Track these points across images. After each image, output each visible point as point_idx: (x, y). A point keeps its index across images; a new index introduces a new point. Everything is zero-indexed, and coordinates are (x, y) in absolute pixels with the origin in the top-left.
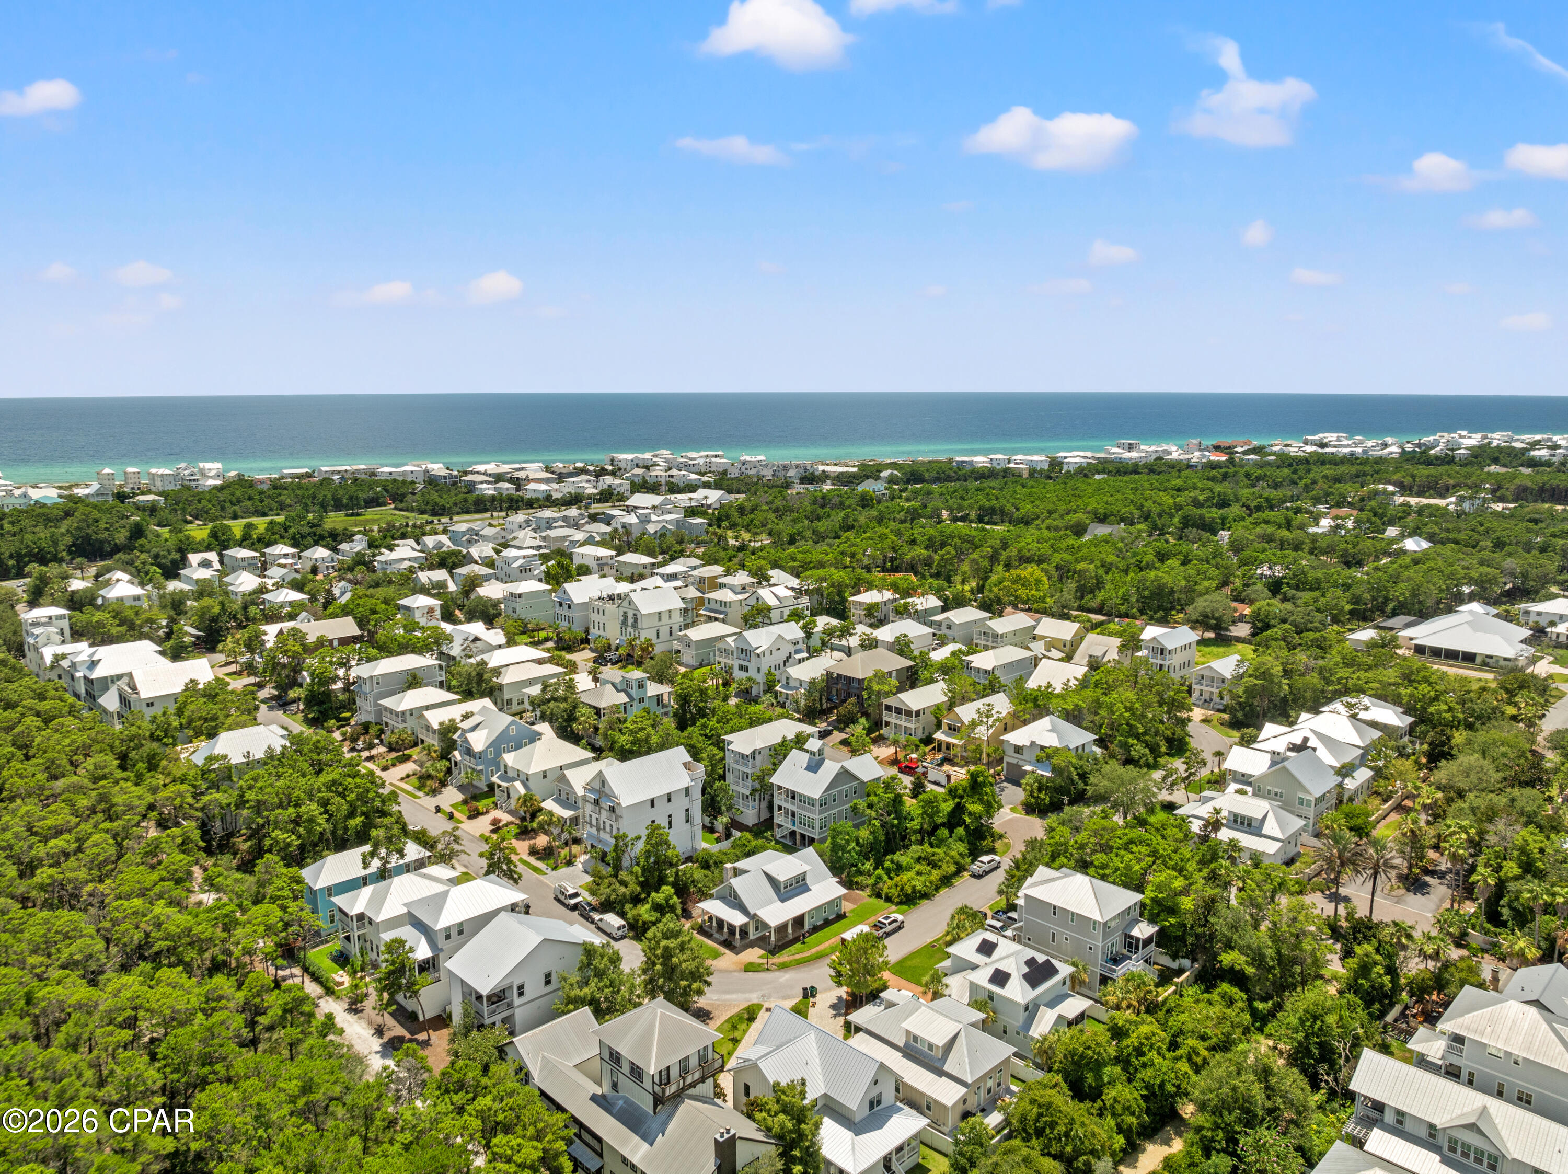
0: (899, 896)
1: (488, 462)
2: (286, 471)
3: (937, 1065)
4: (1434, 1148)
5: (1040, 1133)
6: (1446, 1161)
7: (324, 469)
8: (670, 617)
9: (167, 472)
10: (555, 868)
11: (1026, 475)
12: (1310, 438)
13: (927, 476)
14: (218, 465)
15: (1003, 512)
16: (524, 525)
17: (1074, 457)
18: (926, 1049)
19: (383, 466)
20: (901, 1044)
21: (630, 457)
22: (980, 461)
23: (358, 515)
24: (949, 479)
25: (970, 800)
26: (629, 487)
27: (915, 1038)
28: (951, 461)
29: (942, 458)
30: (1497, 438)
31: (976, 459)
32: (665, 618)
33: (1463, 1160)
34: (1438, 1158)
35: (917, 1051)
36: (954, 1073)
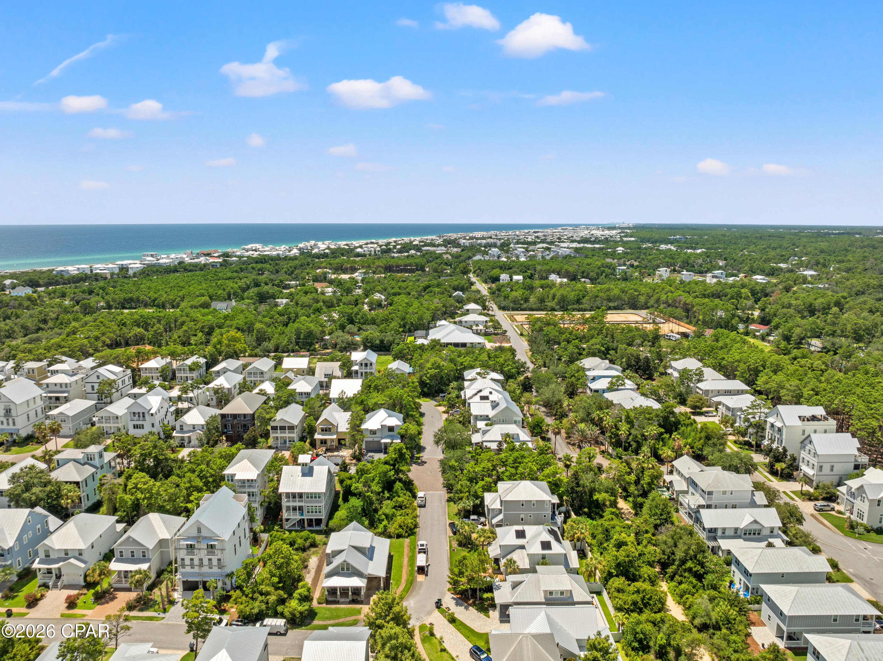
0: (406, 532)
3: (570, 601)
4: (739, 537)
5: (646, 605)
6: (745, 540)
8: (35, 402)
10: (165, 611)
11: (109, 276)
12: (246, 247)
13: (41, 282)
15: (138, 300)
17: (135, 265)
18: (559, 596)
20: (543, 600)
22: (73, 270)
24: (57, 283)
25: (401, 464)
27: (551, 593)
28: (51, 271)
29: (45, 269)
30: (342, 244)
31: (70, 268)
32: (31, 403)
33: (754, 536)
34: (742, 540)
35: (554, 599)
36: (581, 600)
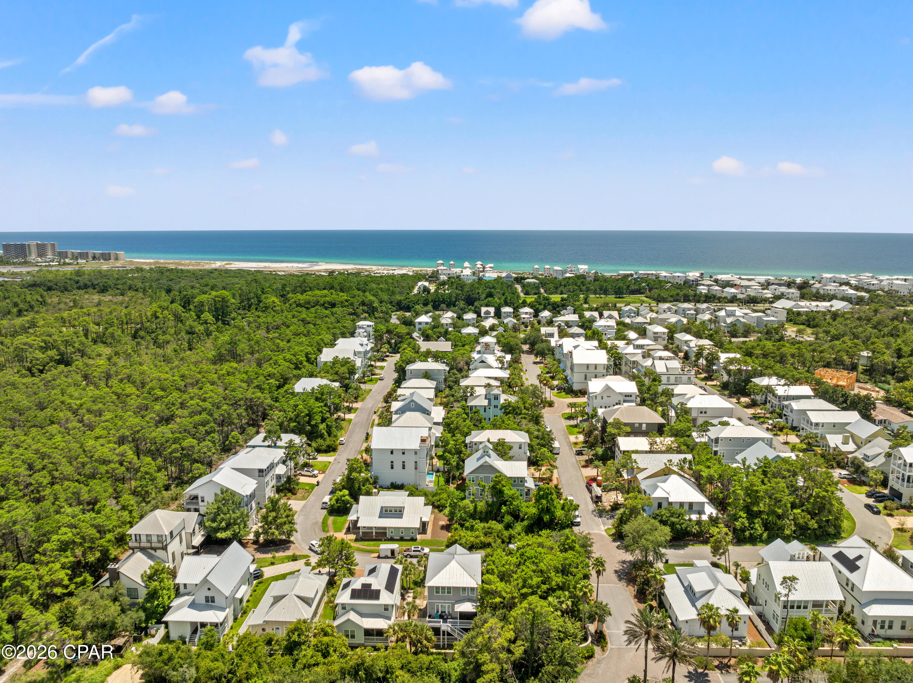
1: (728, 274)
2: (621, 272)
7: (640, 272)
9: (560, 269)
14: (586, 267)
16: (667, 310)
19: (676, 272)
21: (829, 276)
23: (622, 298)
26: (798, 295)
